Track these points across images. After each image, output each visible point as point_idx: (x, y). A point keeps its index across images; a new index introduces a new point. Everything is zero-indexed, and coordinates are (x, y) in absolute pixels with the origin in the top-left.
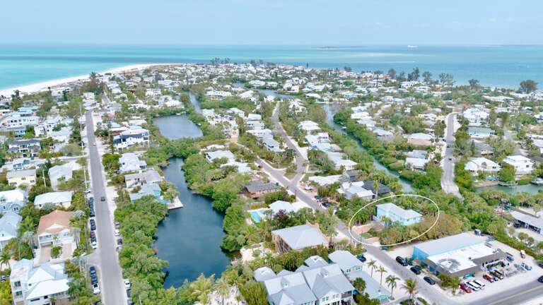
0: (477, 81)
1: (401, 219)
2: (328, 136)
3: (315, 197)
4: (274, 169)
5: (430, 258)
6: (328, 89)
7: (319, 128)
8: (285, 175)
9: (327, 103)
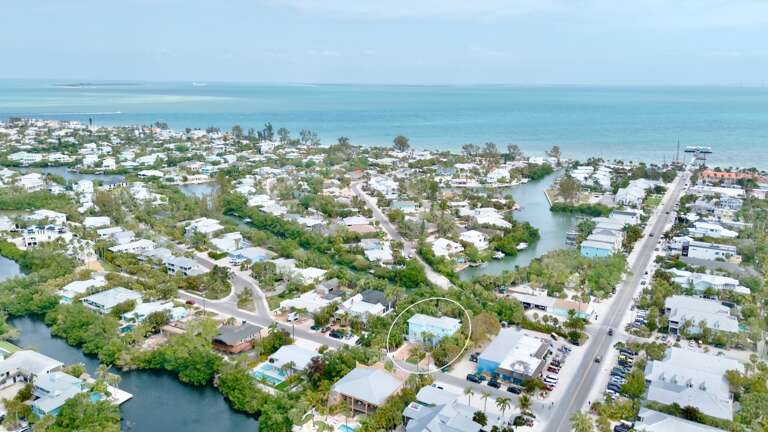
0: (346, 139)
1: (443, 330)
2: (241, 237)
3: (313, 328)
4: (214, 301)
5: (501, 366)
6: (162, 160)
7: (221, 227)
8: (239, 307)
9: (181, 183)
